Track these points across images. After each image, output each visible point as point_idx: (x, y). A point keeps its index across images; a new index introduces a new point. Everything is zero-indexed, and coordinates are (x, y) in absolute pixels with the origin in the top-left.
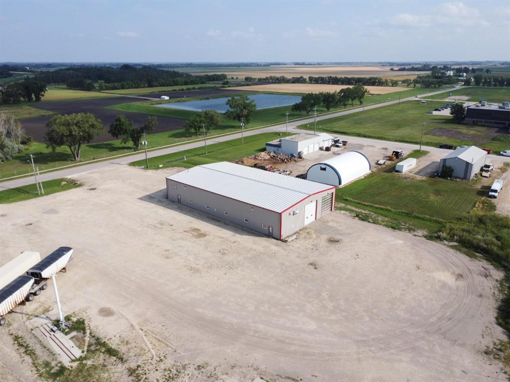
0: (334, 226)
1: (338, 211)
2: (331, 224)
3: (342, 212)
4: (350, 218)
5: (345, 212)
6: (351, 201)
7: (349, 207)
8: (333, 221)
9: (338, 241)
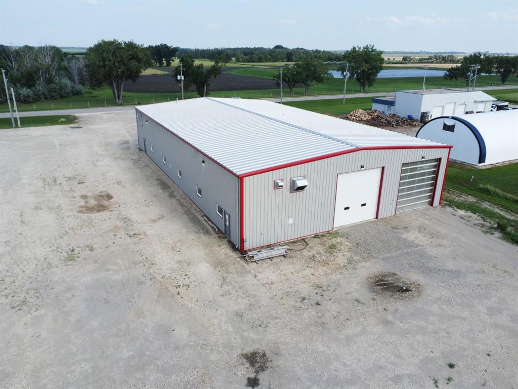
0: (417, 242)
1: (449, 209)
2: (412, 236)
3: (462, 212)
4: (478, 230)
5: (469, 213)
6: (497, 195)
7: (486, 205)
8: (421, 229)
9: (407, 290)
